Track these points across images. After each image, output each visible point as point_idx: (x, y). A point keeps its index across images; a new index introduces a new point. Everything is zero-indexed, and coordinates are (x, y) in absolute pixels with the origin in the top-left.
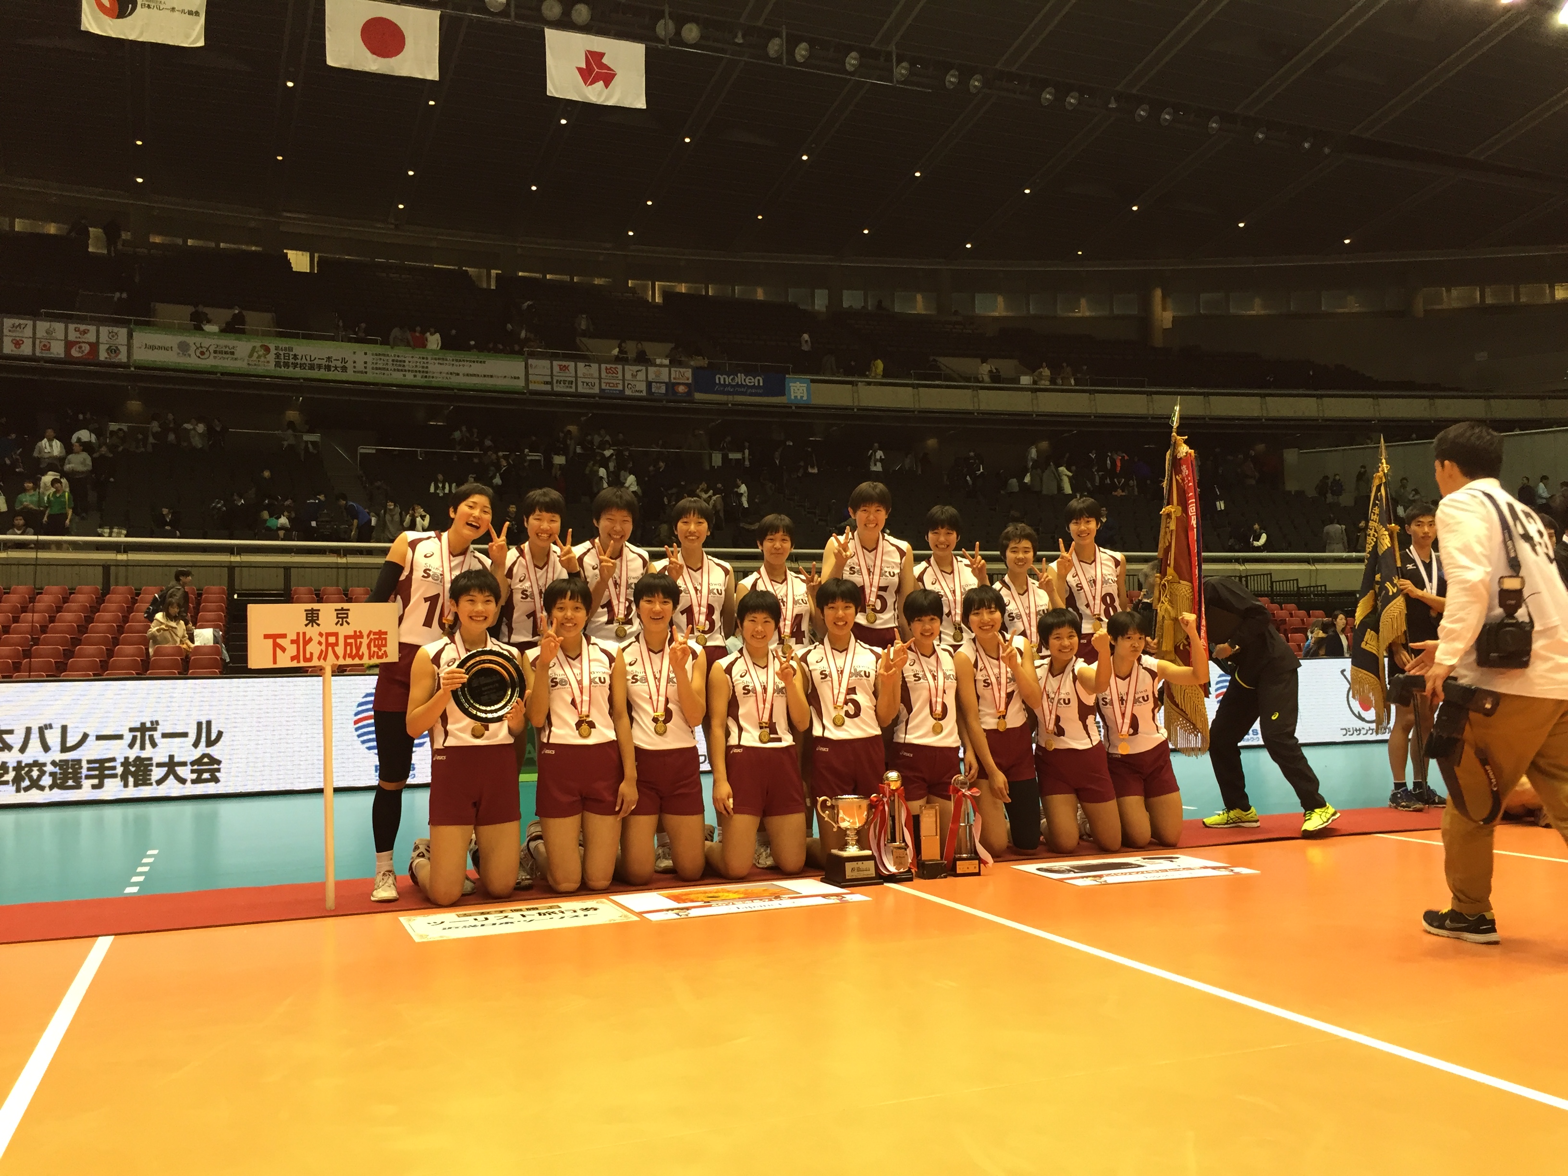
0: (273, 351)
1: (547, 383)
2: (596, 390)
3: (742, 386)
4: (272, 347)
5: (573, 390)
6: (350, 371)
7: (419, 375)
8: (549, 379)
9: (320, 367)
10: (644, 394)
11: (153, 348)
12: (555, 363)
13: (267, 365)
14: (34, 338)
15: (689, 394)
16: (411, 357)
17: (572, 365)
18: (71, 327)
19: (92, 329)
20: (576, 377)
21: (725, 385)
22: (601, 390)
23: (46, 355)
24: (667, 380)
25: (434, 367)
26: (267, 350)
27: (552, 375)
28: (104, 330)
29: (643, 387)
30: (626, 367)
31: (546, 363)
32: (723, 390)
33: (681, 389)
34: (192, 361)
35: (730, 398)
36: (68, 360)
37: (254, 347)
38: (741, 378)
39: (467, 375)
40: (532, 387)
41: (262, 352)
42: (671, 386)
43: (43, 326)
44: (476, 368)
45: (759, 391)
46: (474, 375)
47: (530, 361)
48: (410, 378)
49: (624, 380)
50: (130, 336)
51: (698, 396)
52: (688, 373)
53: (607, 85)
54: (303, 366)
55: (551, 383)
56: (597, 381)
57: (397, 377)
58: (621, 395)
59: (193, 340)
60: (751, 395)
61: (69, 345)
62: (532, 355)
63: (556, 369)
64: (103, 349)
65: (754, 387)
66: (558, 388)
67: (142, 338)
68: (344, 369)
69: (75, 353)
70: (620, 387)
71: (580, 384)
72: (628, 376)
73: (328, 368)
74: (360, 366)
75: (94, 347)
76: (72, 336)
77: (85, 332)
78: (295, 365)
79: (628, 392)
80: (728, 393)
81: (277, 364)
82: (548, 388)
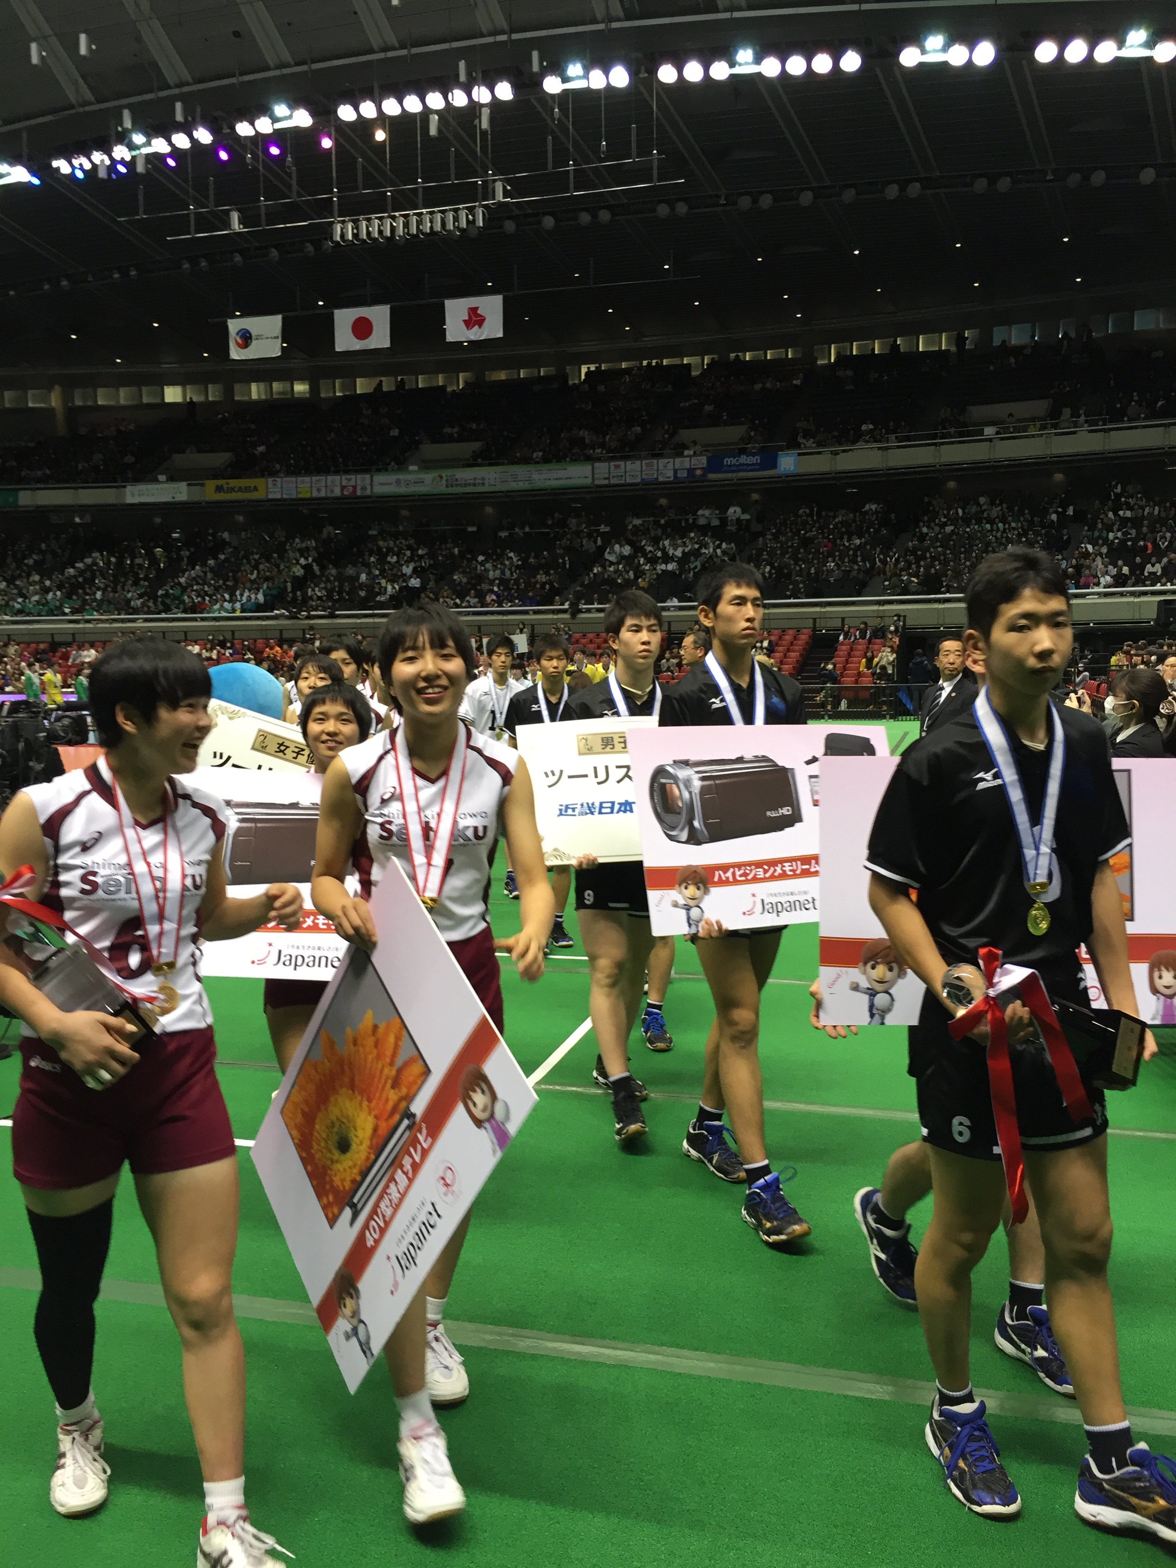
0: (444, 478)
1: (605, 479)
2: (639, 480)
3: (744, 464)
4: (444, 475)
5: (623, 482)
6: (487, 484)
7: (527, 483)
8: (607, 476)
9: (470, 484)
10: (672, 479)
11: (382, 484)
12: (612, 464)
13: (442, 488)
14: (326, 486)
15: (704, 475)
16: (521, 471)
17: (622, 463)
18: (344, 477)
19: (353, 477)
20: (625, 472)
21: (731, 466)
22: (643, 479)
23: (333, 495)
24: (688, 467)
25: (535, 476)
26: (441, 477)
27: (609, 473)
28: (359, 477)
29: (670, 474)
30: (660, 461)
31: (606, 464)
32: (730, 469)
33: (698, 472)
34: (403, 490)
35: (735, 475)
36: (343, 498)
37: (434, 479)
38: (743, 459)
39: (557, 479)
40: (597, 482)
41: (439, 479)
42: (691, 471)
43: (330, 478)
44: (561, 474)
45: (757, 467)
46: (560, 479)
47: (597, 465)
48: (521, 486)
49: (658, 470)
50: (372, 480)
51: (712, 476)
52: (703, 461)
53: (480, 327)
54: (460, 485)
55: (608, 478)
56: (639, 473)
57: (514, 486)
58: (656, 482)
59: (402, 477)
60: (751, 470)
61: (343, 488)
62: (599, 460)
63: (612, 468)
64: (359, 488)
65: (753, 464)
66: (613, 481)
67: (379, 478)
68: (483, 484)
69: (346, 493)
70: (655, 476)
71: (628, 477)
72: (661, 467)
73: (474, 485)
74: (492, 482)
75: (355, 487)
76: (344, 483)
77: (349, 480)
78: (457, 485)
79: (661, 479)
80: (733, 472)
81: (447, 486)
82: (606, 482)
